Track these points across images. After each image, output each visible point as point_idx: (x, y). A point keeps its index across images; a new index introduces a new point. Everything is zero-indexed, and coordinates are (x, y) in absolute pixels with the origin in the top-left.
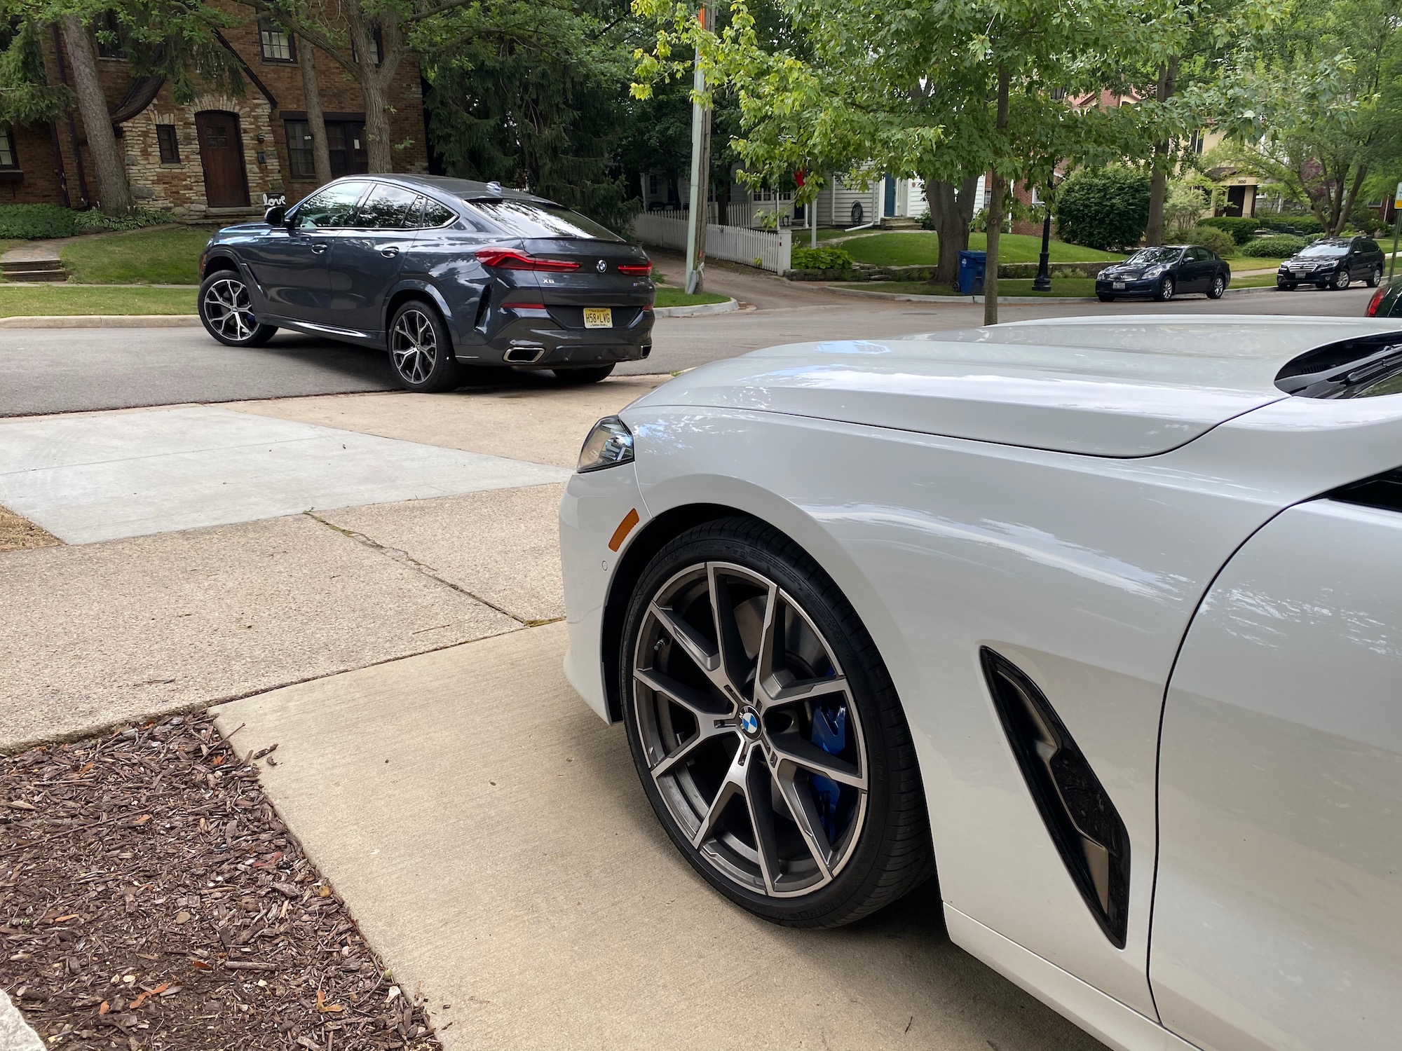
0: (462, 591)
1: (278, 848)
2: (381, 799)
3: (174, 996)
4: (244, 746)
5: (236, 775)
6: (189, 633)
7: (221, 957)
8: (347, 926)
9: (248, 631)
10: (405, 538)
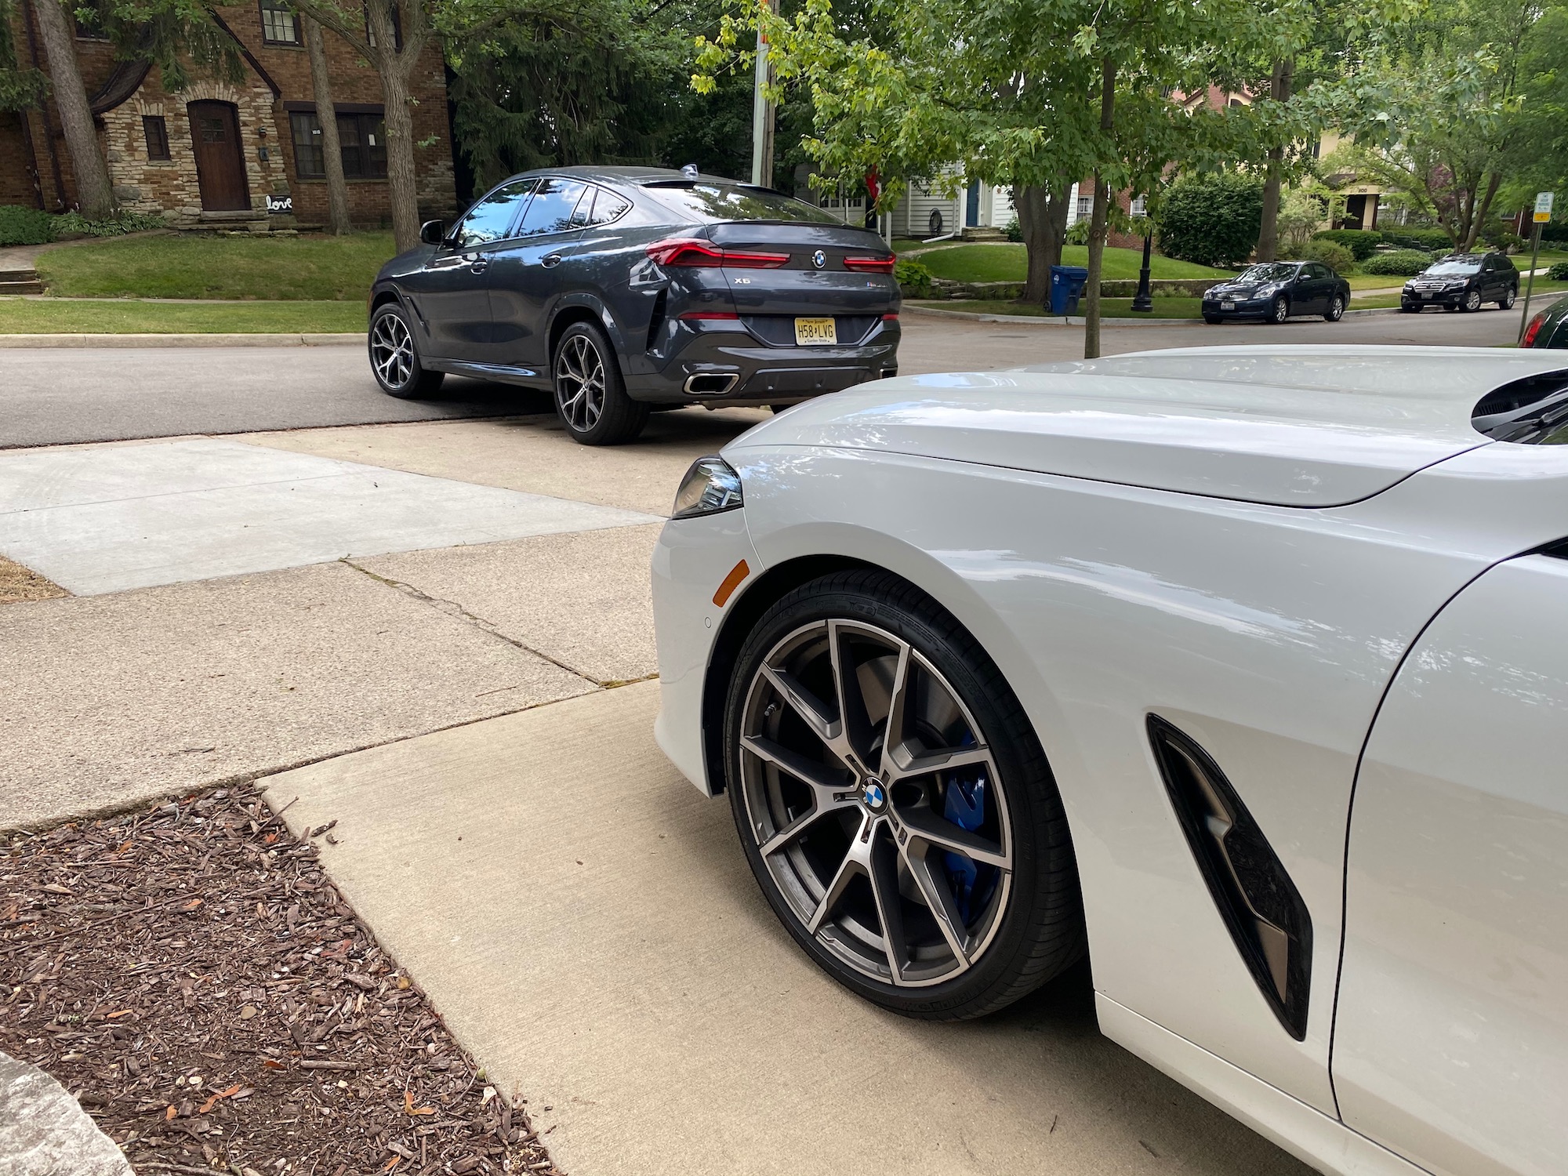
0: (526, 648)
1: (347, 935)
2: (457, 880)
3: (247, 1099)
4: (300, 822)
5: (293, 855)
6: (225, 696)
7: (295, 1056)
8: (431, 1022)
9: (291, 693)
10: (456, 589)
